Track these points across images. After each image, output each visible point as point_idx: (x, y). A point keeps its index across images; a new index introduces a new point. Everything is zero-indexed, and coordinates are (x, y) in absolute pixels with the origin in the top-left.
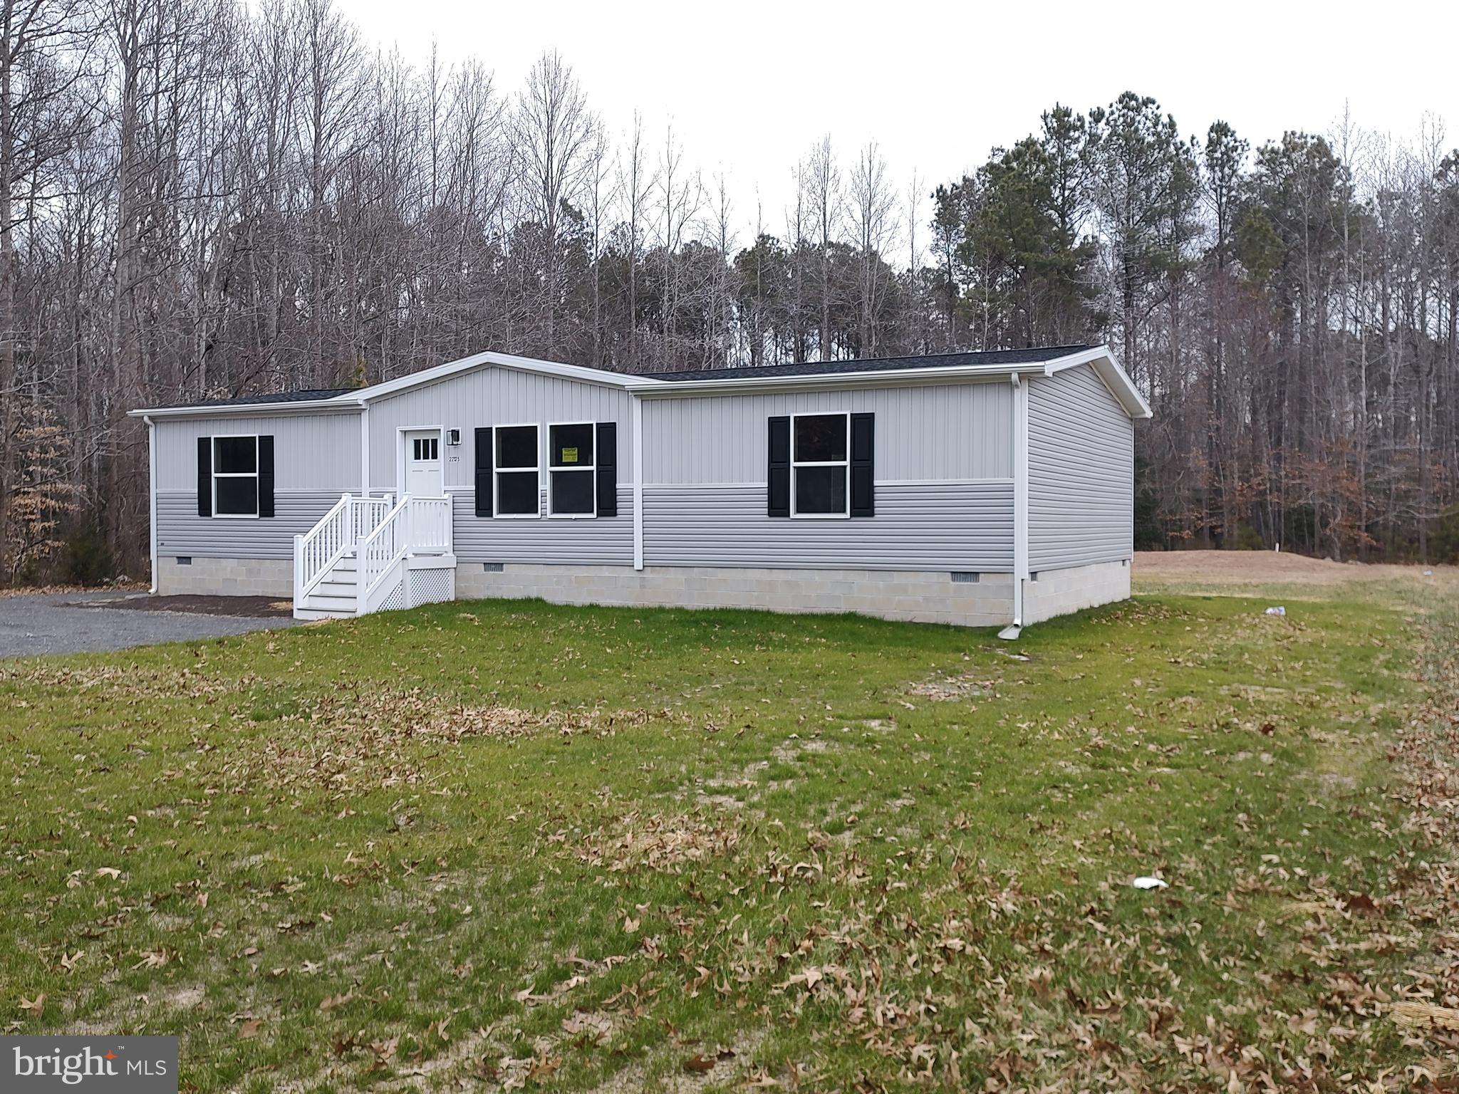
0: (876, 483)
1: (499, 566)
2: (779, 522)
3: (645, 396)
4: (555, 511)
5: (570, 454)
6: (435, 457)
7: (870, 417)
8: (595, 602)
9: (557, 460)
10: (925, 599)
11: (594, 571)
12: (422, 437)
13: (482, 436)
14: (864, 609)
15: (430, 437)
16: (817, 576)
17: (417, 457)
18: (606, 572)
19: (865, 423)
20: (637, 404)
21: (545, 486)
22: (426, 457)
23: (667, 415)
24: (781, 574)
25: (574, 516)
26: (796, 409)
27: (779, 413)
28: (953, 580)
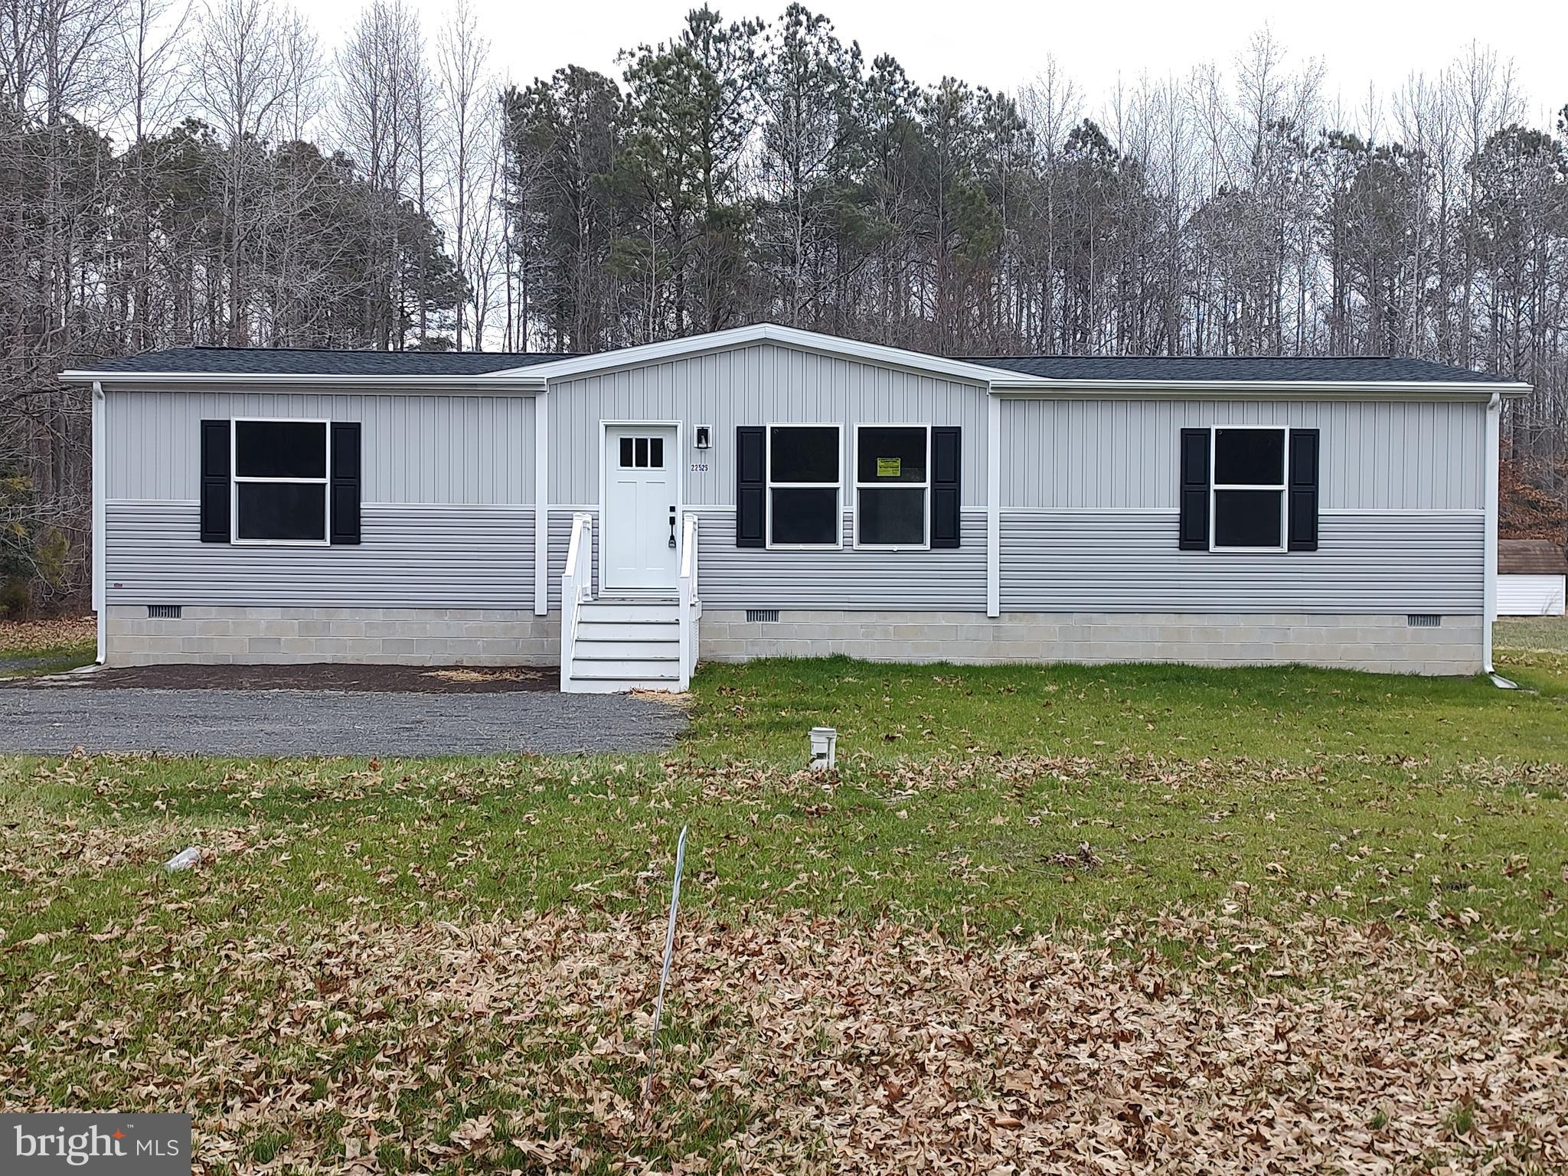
0: (1321, 511)
1: (773, 614)
2: (1193, 557)
3: (1006, 395)
4: (862, 541)
5: (887, 467)
6: (658, 462)
7: (1314, 435)
8: (944, 659)
9: (867, 472)
10: (1377, 645)
11: (921, 620)
12: (634, 436)
13: (748, 439)
14: (1304, 660)
15: (649, 436)
16: (1242, 621)
17: (626, 461)
18: (941, 620)
19: (1307, 442)
20: (994, 406)
21: (848, 507)
22: (641, 462)
23: (1040, 421)
24: (1195, 620)
25: (896, 547)
26: (1217, 421)
27: (1193, 424)
28: (1410, 624)
